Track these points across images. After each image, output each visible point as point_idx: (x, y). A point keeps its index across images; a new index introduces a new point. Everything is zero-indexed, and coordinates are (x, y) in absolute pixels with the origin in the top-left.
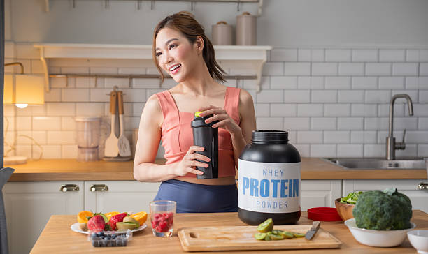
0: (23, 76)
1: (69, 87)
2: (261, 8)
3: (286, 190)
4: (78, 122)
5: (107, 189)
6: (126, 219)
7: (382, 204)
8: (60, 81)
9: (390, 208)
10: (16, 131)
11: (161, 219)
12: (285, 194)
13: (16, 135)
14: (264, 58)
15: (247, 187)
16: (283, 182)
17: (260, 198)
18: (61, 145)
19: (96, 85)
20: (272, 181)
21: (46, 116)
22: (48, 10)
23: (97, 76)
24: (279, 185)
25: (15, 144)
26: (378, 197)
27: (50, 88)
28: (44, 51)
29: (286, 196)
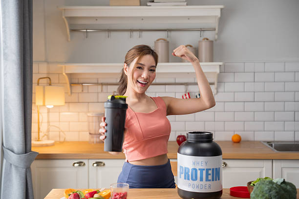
0: (50, 87)
1: (84, 91)
2: (217, 34)
3: (209, 176)
4: (88, 116)
5: (104, 164)
6: (96, 196)
7: (270, 192)
8: (78, 89)
9: (276, 194)
10: (48, 122)
11: (117, 196)
12: (209, 179)
13: (49, 125)
14: (218, 71)
15: (182, 174)
16: (207, 170)
17: (191, 181)
18: (79, 132)
19: (102, 91)
20: (199, 169)
21: (69, 112)
22: (69, 40)
23: (102, 84)
24: (204, 172)
25: (48, 131)
26: (267, 186)
27: (71, 93)
28: (65, 69)
29: (210, 180)
